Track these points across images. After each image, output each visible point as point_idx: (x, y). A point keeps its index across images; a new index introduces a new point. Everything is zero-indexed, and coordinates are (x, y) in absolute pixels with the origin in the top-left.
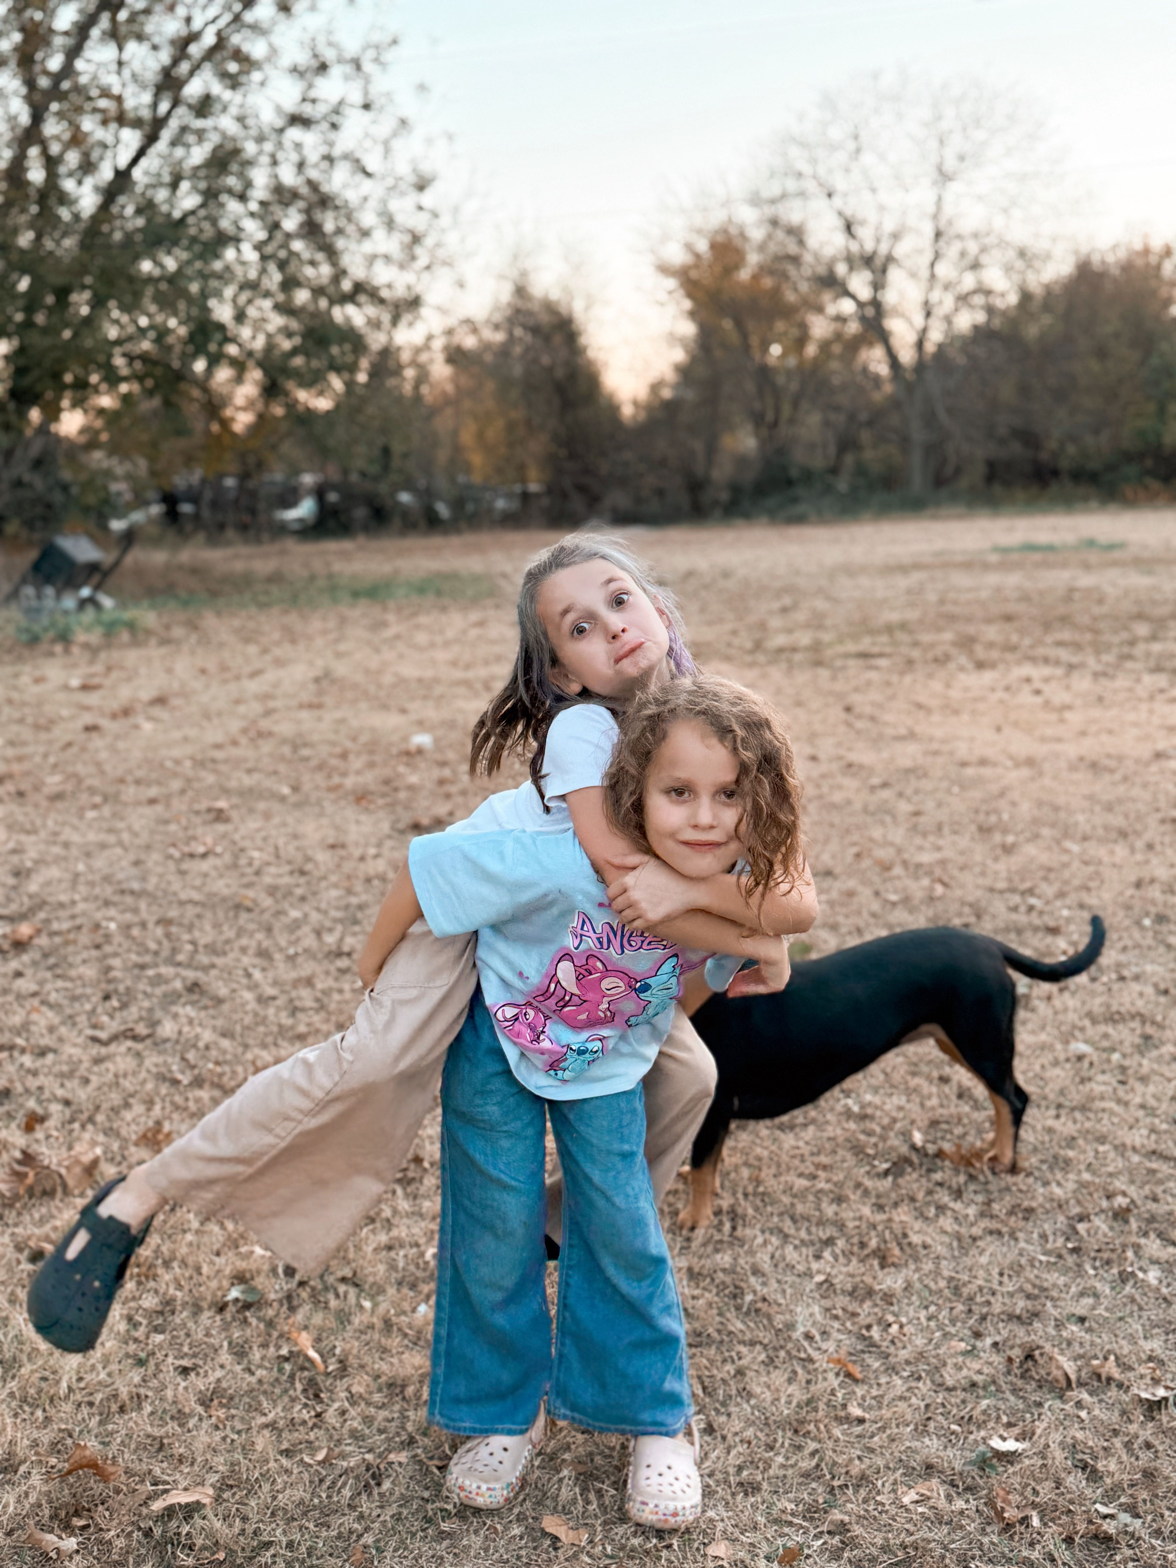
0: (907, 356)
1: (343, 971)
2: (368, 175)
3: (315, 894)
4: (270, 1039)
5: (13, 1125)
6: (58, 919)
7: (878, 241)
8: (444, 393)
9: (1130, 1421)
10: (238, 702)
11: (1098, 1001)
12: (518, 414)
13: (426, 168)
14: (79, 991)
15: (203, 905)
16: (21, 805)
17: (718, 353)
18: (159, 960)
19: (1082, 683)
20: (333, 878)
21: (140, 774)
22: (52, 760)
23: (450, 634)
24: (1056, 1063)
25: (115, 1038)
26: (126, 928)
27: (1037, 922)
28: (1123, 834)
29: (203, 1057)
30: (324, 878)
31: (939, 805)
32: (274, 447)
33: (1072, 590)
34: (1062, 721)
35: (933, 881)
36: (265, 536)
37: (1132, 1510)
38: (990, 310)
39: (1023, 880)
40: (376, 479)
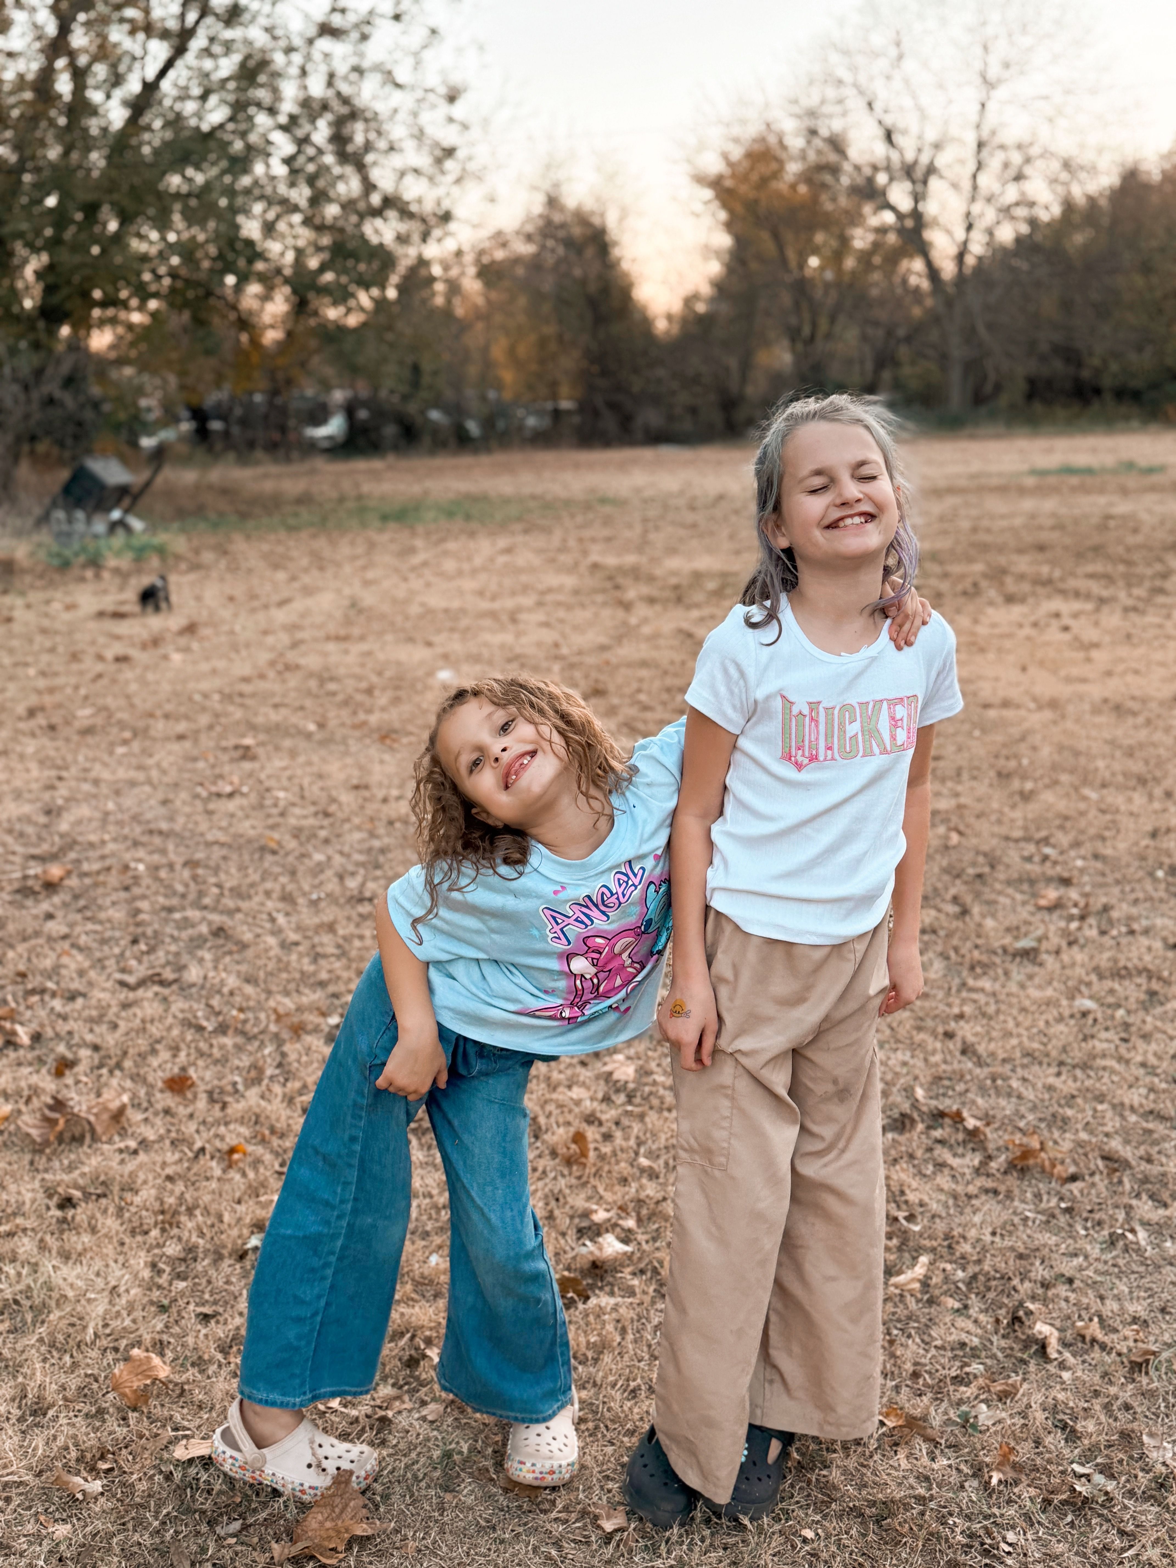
0: (948, 269)
1: (363, 917)
2: (398, 86)
3: (338, 836)
4: (292, 986)
5: (44, 1071)
6: (87, 859)
7: (920, 150)
8: (476, 307)
9: (1111, 1383)
10: (265, 633)
11: (1107, 955)
12: (550, 330)
13: (456, 78)
14: (108, 934)
15: (230, 846)
16: (53, 739)
17: (754, 266)
18: (186, 902)
19: (1112, 619)
20: (356, 821)
21: (169, 707)
22: (83, 692)
23: (478, 561)
24: (1060, 1019)
25: (142, 983)
26: (154, 869)
27: (1051, 872)
28: (1142, 781)
29: (228, 1003)
30: (348, 820)
31: (960, 749)
32: (303, 364)
33: (1108, 517)
34: (1088, 660)
35: (950, 829)
36: (295, 454)
37: (1107, 1470)
38: (1033, 222)
39: (1038, 829)
40: (405, 398)
